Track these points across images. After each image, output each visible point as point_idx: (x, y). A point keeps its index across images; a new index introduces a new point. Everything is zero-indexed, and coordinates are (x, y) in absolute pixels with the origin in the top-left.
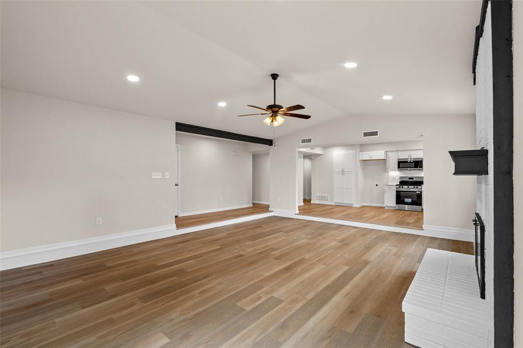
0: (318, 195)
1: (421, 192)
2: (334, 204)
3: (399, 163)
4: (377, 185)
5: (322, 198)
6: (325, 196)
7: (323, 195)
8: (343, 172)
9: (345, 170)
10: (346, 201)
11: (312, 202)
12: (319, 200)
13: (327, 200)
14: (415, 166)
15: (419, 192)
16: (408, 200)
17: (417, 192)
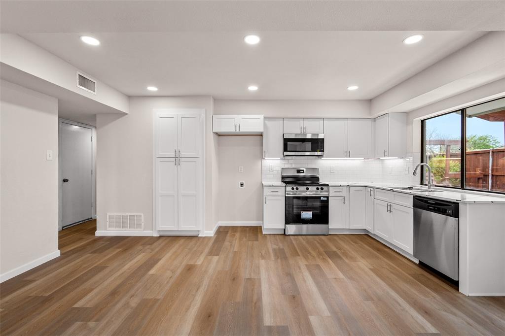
0: (115, 214)
1: (328, 198)
2: (156, 235)
3: (286, 141)
4: (242, 185)
5: (123, 222)
6: (132, 217)
7: (128, 214)
8: (177, 159)
9: (183, 154)
10: (185, 227)
11: (99, 233)
12: (118, 226)
13: (138, 226)
14: (312, 149)
15: (324, 197)
16: (307, 215)
17: (322, 198)
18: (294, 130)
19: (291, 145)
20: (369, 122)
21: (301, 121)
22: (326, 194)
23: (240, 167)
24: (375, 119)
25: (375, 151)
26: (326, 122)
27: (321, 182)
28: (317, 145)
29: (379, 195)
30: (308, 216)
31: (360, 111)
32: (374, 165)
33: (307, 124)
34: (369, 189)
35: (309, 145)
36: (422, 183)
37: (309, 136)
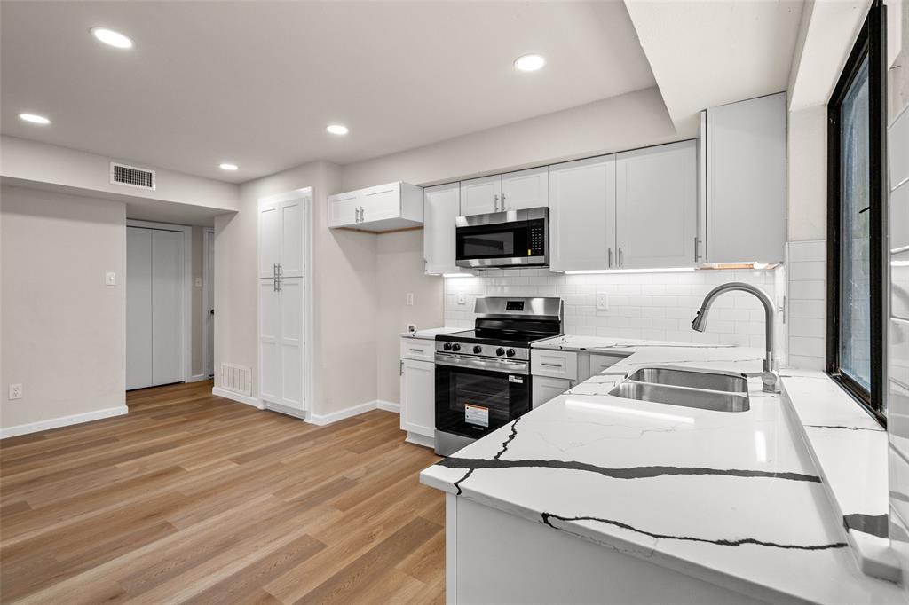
0: (228, 365)
2: (260, 406)
3: (460, 236)
5: (234, 378)
7: (238, 366)
8: (277, 279)
11: (214, 391)
12: (230, 383)
13: (246, 387)
14: (514, 251)
15: (517, 376)
16: (478, 414)
17: (512, 379)
18: (480, 203)
21: (497, 182)
22: (517, 369)
23: (408, 294)
26: (556, 174)
30: (478, 419)
33: (509, 186)
35: (508, 240)
37: (511, 217)
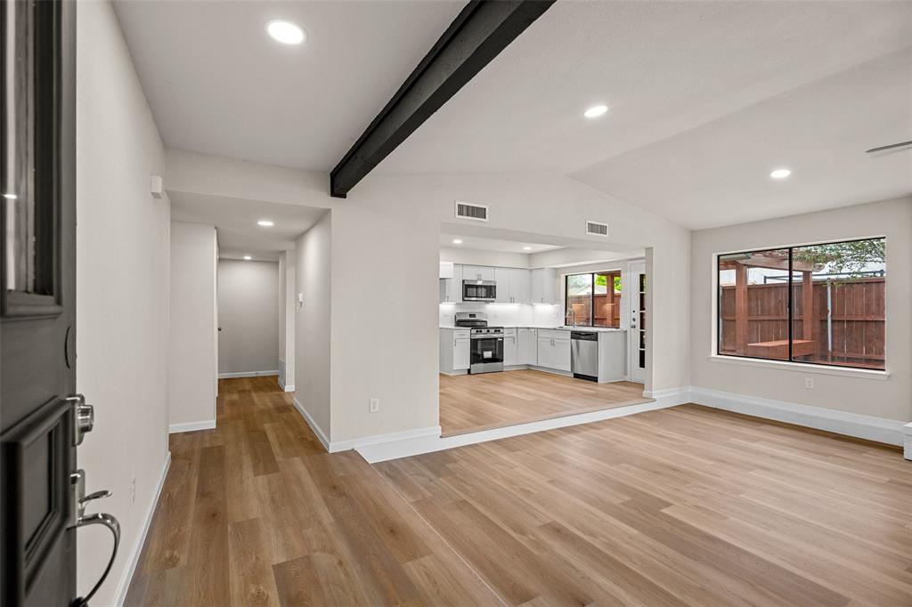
1: (502, 339)
3: (466, 287)
14: (485, 295)
16: (488, 354)
17: (499, 339)
18: (471, 276)
19: (469, 290)
20: (527, 272)
21: (477, 269)
22: (501, 335)
24: (531, 270)
25: (530, 297)
27: (489, 325)
28: (490, 292)
29: (542, 334)
30: (489, 356)
31: (521, 263)
32: (527, 308)
33: (481, 271)
34: (533, 330)
36: (566, 324)
